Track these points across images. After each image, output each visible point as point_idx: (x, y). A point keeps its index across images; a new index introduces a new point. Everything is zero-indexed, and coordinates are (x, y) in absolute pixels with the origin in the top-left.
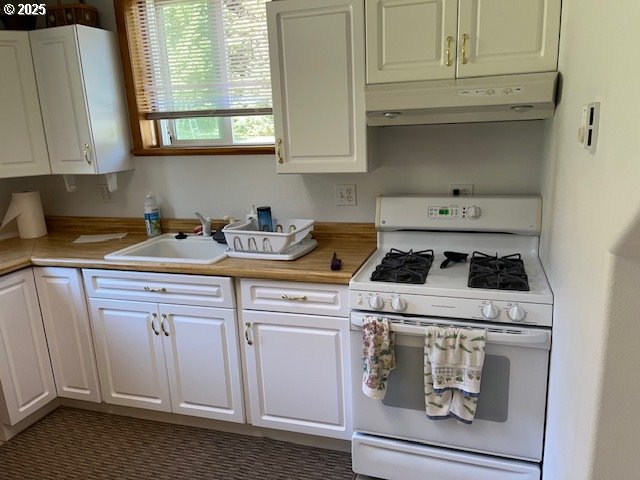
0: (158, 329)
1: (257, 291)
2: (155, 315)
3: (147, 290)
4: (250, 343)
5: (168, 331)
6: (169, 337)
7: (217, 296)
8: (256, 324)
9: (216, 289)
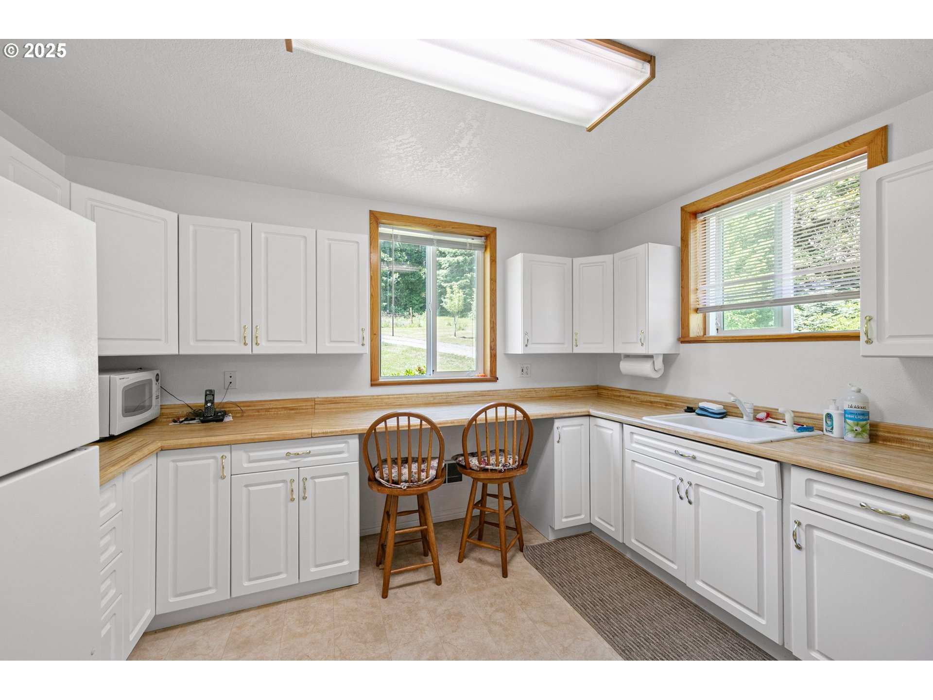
0: (683, 494)
1: (816, 487)
2: (682, 480)
3: (676, 453)
4: (799, 547)
5: (692, 499)
6: (692, 506)
7: (758, 478)
8: (809, 526)
9: (756, 471)
